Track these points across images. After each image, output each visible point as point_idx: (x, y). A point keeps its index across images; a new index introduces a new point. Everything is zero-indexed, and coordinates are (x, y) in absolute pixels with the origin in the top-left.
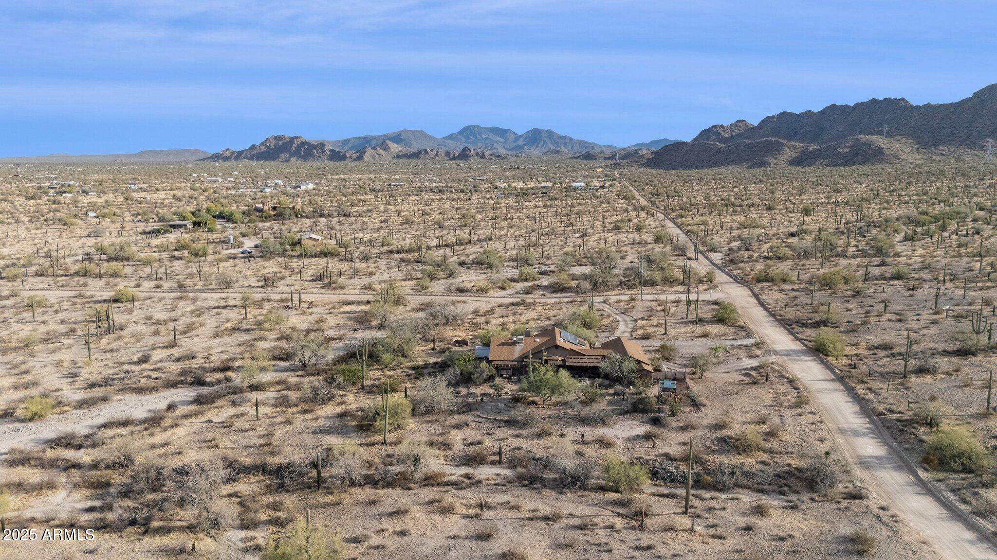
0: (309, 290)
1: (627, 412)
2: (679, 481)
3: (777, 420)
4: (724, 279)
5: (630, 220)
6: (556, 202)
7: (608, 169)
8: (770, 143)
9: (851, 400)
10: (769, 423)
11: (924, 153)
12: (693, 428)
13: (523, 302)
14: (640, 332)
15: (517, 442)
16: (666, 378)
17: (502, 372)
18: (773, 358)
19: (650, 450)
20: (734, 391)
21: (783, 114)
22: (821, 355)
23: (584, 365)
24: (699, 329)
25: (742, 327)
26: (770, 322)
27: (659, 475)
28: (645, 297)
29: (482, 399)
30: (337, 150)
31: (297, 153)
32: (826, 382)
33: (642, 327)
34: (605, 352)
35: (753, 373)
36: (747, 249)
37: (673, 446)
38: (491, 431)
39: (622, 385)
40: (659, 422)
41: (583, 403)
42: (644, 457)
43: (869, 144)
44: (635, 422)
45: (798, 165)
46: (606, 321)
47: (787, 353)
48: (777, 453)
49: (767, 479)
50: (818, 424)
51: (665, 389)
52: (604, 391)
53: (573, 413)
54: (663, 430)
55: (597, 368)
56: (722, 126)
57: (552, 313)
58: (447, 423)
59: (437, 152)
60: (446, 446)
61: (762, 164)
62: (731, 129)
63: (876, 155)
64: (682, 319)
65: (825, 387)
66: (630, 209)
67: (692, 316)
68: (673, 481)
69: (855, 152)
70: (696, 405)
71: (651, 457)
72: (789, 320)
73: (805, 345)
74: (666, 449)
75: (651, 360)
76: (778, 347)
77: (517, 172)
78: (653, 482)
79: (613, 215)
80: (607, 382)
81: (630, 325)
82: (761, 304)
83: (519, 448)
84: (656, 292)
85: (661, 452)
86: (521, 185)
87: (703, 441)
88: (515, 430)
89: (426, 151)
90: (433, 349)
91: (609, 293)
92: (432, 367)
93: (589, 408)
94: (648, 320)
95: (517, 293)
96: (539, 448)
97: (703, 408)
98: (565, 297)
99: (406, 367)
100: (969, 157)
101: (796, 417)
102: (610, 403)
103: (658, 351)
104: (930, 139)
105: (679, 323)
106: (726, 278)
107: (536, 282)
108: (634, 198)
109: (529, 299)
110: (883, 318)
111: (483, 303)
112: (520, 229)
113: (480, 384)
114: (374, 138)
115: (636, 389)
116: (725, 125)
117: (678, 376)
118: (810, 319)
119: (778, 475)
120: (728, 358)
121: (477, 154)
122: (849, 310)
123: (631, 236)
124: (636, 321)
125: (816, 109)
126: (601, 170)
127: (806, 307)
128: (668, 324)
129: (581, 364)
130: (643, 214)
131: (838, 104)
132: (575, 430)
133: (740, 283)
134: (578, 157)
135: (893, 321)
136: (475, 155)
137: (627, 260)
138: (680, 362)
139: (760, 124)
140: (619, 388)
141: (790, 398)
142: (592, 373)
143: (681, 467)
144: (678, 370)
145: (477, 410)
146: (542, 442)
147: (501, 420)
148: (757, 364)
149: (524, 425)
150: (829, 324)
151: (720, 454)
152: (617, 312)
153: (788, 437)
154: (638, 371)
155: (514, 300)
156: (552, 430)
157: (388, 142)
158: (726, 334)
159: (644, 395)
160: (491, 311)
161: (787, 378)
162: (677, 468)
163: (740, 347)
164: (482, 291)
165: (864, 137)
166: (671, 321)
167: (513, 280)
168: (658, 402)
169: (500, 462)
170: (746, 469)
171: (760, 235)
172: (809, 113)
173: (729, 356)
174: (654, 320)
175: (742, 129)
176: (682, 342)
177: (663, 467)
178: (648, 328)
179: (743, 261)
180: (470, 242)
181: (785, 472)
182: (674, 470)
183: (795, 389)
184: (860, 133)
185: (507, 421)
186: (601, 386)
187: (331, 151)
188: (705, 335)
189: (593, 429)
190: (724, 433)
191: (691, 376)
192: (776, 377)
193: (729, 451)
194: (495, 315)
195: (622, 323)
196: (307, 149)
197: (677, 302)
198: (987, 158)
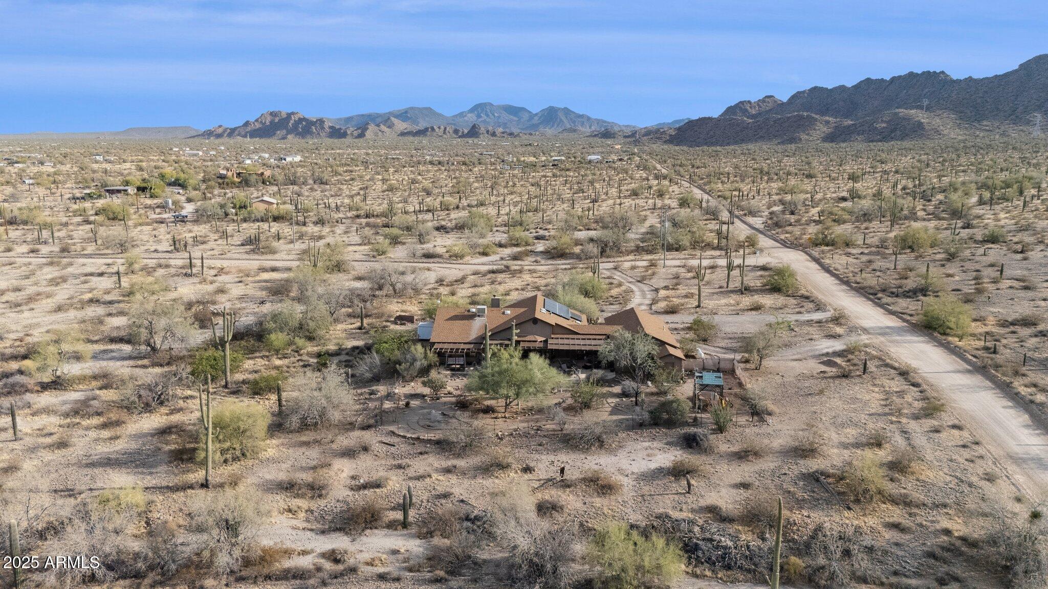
0: (229, 255)
1: (641, 425)
2: (741, 568)
3: (899, 441)
4: (769, 243)
5: (650, 187)
6: (568, 173)
7: (627, 146)
8: (801, 117)
9: (1010, 404)
10: (887, 445)
11: (966, 128)
12: (757, 454)
13: (507, 269)
14: (662, 305)
15: (444, 483)
16: (704, 369)
17: (450, 361)
18: (864, 339)
19: (682, 498)
20: (816, 389)
21: (815, 89)
22: (936, 334)
23: (577, 348)
24: (747, 301)
25: (807, 298)
26: (843, 290)
27: (700, 554)
28: (668, 263)
29: (407, 404)
30: (337, 127)
31: (294, 130)
32: (958, 375)
33: (666, 298)
34: (608, 330)
35: (838, 360)
36: (792, 213)
37: (724, 491)
38: (403, 462)
39: (634, 379)
40: (697, 443)
41: (569, 409)
42: (671, 513)
43: (907, 119)
44: (656, 444)
45: (832, 141)
46: (615, 292)
47: (882, 331)
48: (917, 506)
49: (912, 564)
50: (974, 447)
51: (704, 387)
52: (605, 390)
53: (554, 427)
54: (704, 458)
55: (595, 353)
56: (749, 102)
57: (542, 282)
58: (334, 446)
59: (445, 129)
60: (316, 490)
61: (792, 140)
62: (758, 105)
63: (916, 130)
64: (721, 287)
65: (961, 382)
66: (650, 178)
67: (735, 284)
68: (728, 567)
69: (893, 127)
70: (757, 413)
71: (685, 515)
72: (871, 287)
73: (904, 320)
74: (712, 498)
75: (680, 342)
76: (866, 324)
77: (530, 148)
78: (690, 570)
79: (631, 183)
80: (611, 375)
81: (649, 296)
82: (827, 269)
83: (446, 496)
84: (683, 257)
85: (703, 503)
86: (532, 159)
87: (776, 480)
88: (448, 458)
89: (433, 129)
90: (360, 328)
91: (622, 259)
92: (347, 354)
93: (577, 419)
94: (673, 289)
95: (502, 259)
96: (483, 495)
97: (770, 420)
98: (562, 263)
99: (308, 354)
100: (1014, 133)
101: (931, 435)
102: (615, 410)
103: (689, 329)
104: (973, 114)
105: (717, 293)
106: (771, 243)
107: (529, 248)
108: (655, 168)
109: (515, 265)
110: (1001, 285)
111: (452, 271)
112: (521, 195)
113: (413, 379)
114: (379, 116)
115: (656, 387)
116: (753, 101)
117: (723, 365)
118: (900, 287)
119: (931, 555)
120: (796, 339)
121: (488, 132)
122: (949, 275)
123: (651, 201)
124: (657, 290)
125: (849, 84)
126: (619, 146)
127: (888, 272)
128: (703, 294)
129: (572, 348)
130: (666, 182)
131: (874, 77)
132: (552, 457)
133: (789, 248)
134: (595, 136)
135: (1017, 289)
136: (485, 132)
137: (647, 224)
138: (723, 344)
139: (789, 99)
140: (629, 384)
141: (910, 400)
142: (589, 361)
143: (743, 537)
144: (722, 356)
145: (394, 422)
146: (490, 483)
147: (429, 441)
148: (843, 347)
149: (465, 449)
150: (930, 293)
151: (813, 507)
152: (631, 280)
153: (931, 474)
154: (660, 358)
155: (495, 267)
156: (510, 460)
157: (393, 119)
158: (786, 306)
159: (670, 397)
160: (462, 280)
161: (895, 369)
162: (735, 538)
163: (809, 323)
164: (456, 257)
165: (902, 112)
166: (706, 291)
167: (501, 245)
168: (694, 407)
169: (405, 525)
170: (868, 541)
171: (806, 199)
172: (842, 88)
173: (795, 336)
174: (682, 290)
175: (770, 105)
176: (725, 317)
177: (708, 535)
178: (674, 300)
179: (790, 225)
180: (458, 207)
181: (943, 548)
182: (730, 544)
183: (913, 385)
184: (897, 108)
185: (438, 443)
186: (602, 382)
187: (330, 127)
188: (756, 308)
189: (583, 456)
190: (814, 465)
191: (742, 365)
192: (877, 367)
193: (828, 502)
194: (466, 285)
195: (638, 293)
196: (306, 126)
197: (713, 267)
198: (1035, 134)
